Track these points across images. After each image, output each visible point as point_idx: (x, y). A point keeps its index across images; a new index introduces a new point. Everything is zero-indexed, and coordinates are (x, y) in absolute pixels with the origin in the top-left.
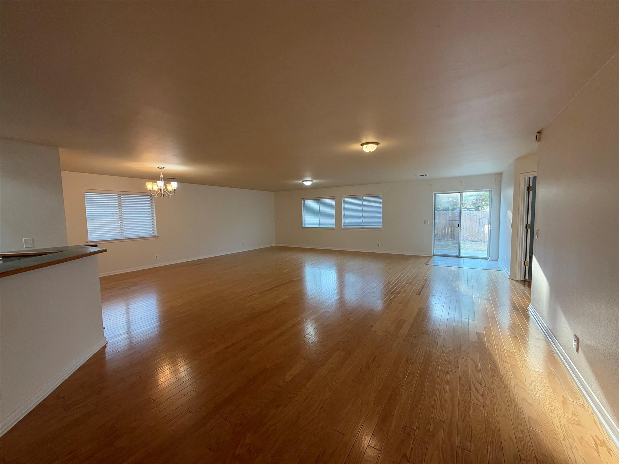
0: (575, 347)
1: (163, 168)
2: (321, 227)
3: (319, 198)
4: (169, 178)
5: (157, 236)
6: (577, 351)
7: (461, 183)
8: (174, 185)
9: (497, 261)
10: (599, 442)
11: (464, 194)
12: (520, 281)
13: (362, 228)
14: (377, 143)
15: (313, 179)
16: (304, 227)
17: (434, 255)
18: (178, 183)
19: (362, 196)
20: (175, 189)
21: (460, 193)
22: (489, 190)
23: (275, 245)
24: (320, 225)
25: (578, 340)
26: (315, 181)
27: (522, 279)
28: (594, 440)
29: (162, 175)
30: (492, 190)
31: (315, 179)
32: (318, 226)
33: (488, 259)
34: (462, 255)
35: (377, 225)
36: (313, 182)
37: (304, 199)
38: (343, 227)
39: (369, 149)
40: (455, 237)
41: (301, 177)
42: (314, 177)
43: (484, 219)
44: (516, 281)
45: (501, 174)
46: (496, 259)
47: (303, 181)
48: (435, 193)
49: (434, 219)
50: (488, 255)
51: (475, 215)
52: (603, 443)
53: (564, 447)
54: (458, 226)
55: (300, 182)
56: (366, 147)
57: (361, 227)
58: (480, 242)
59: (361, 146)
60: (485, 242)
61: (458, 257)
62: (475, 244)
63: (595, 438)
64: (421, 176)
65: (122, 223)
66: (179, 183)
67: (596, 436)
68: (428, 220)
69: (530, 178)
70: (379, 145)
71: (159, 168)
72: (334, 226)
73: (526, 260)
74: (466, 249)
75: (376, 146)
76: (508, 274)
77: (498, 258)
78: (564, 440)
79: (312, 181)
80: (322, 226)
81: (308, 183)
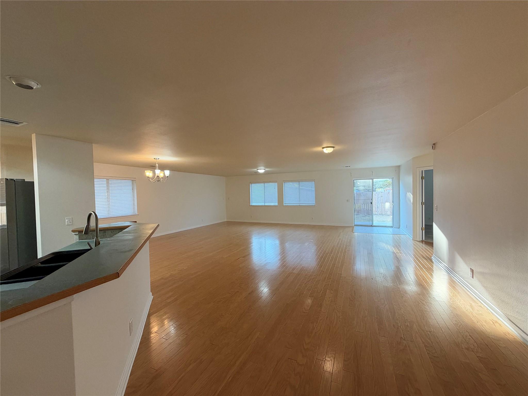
0: (471, 275)
1: (158, 159)
3: (264, 182)
4: (163, 167)
5: (137, 214)
6: (473, 277)
7: (373, 172)
8: (167, 173)
9: (399, 228)
10: (494, 322)
11: (375, 180)
12: (420, 241)
13: (300, 206)
14: (333, 147)
15: (265, 168)
16: (252, 205)
17: (354, 226)
18: (170, 172)
20: (168, 176)
21: (371, 179)
22: (392, 177)
23: (226, 220)
24: (265, 203)
25: (472, 271)
26: (267, 169)
27: (421, 240)
28: (492, 321)
29: (157, 165)
30: (393, 178)
32: (263, 204)
33: (393, 227)
34: (374, 224)
35: (310, 203)
37: (252, 183)
38: (284, 205)
39: (327, 151)
40: (369, 213)
41: (256, 167)
42: (266, 166)
43: (381, 197)
44: (418, 241)
45: (399, 167)
46: (398, 227)
47: (258, 169)
48: (354, 179)
49: (354, 198)
50: (393, 224)
51: (375, 195)
52: (496, 322)
53: (479, 326)
54: (371, 204)
55: (256, 170)
56: (327, 149)
57: (298, 205)
58: (380, 215)
59: (322, 149)
60: (382, 215)
61: (372, 226)
62: (376, 217)
63: (492, 320)
64: (346, 167)
65: (109, 204)
66: (172, 171)
67: (492, 319)
68: (349, 200)
69: (422, 171)
70: (334, 148)
71: (155, 159)
72: (277, 204)
73: (422, 227)
74: (377, 220)
75: (333, 149)
76: (411, 237)
77: (400, 226)
78: (478, 322)
79: (265, 169)
80: (266, 204)
81: (261, 171)
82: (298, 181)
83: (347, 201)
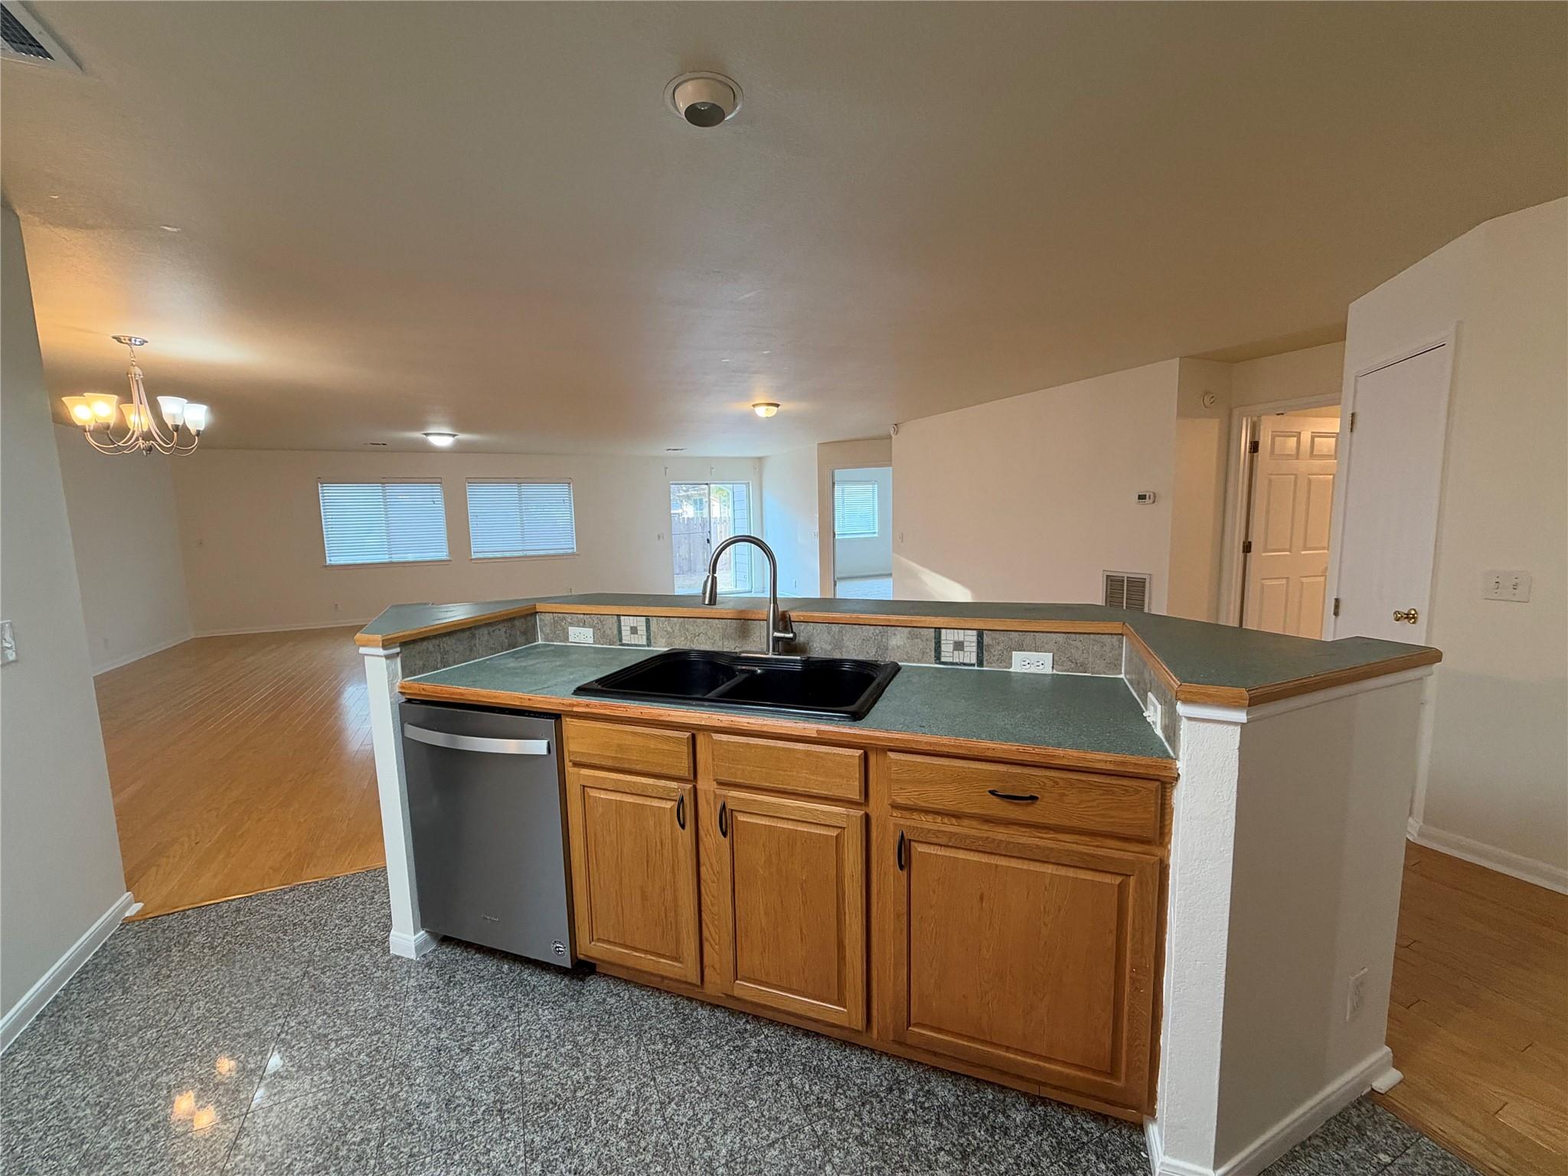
1: (144, 342)
2: (394, 560)
3: (384, 481)
15: (456, 431)
16: (332, 566)
19: (519, 481)
22: (746, 482)
23: (193, 637)
24: (391, 554)
26: (462, 436)
29: (137, 371)
30: (749, 483)
31: (463, 430)
32: (385, 558)
35: (561, 546)
36: (456, 437)
38: (478, 557)
41: (422, 424)
42: (460, 423)
45: (760, 459)
47: (427, 434)
54: (708, 542)
55: (418, 435)
57: (521, 554)
64: (668, 450)
68: (664, 534)
71: (118, 339)
72: (444, 555)
75: (776, 408)
79: (454, 435)
80: (396, 558)
81: (441, 439)
82: (518, 481)
83: (659, 537)
